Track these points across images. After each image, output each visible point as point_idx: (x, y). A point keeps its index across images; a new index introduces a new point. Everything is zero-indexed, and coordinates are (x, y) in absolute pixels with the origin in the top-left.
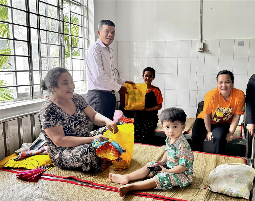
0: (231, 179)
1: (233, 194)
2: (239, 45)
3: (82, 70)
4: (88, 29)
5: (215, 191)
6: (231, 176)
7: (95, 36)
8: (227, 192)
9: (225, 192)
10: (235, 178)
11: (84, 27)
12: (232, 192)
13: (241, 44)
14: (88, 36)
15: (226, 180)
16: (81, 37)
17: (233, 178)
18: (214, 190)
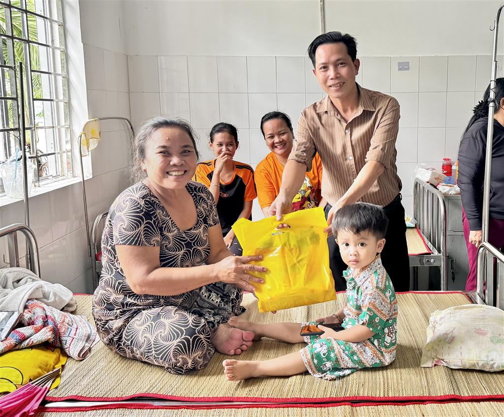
0: (481, 337)
1: (495, 366)
2: (400, 69)
3: (49, 127)
4: (63, 25)
5: (457, 368)
6: (480, 332)
7: (82, 42)
8: (483, 365)
9: (478, 366)
10: (488, 334)
11: (51, 21)
12: (494, 364)
13: (404, 66)
14: (63, 43)
15: (474, 341)
16: (45, 43)
17: (484, 334)
18: (454, 365)
